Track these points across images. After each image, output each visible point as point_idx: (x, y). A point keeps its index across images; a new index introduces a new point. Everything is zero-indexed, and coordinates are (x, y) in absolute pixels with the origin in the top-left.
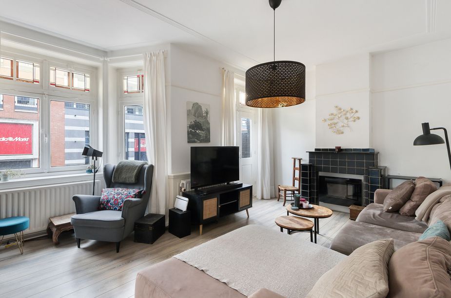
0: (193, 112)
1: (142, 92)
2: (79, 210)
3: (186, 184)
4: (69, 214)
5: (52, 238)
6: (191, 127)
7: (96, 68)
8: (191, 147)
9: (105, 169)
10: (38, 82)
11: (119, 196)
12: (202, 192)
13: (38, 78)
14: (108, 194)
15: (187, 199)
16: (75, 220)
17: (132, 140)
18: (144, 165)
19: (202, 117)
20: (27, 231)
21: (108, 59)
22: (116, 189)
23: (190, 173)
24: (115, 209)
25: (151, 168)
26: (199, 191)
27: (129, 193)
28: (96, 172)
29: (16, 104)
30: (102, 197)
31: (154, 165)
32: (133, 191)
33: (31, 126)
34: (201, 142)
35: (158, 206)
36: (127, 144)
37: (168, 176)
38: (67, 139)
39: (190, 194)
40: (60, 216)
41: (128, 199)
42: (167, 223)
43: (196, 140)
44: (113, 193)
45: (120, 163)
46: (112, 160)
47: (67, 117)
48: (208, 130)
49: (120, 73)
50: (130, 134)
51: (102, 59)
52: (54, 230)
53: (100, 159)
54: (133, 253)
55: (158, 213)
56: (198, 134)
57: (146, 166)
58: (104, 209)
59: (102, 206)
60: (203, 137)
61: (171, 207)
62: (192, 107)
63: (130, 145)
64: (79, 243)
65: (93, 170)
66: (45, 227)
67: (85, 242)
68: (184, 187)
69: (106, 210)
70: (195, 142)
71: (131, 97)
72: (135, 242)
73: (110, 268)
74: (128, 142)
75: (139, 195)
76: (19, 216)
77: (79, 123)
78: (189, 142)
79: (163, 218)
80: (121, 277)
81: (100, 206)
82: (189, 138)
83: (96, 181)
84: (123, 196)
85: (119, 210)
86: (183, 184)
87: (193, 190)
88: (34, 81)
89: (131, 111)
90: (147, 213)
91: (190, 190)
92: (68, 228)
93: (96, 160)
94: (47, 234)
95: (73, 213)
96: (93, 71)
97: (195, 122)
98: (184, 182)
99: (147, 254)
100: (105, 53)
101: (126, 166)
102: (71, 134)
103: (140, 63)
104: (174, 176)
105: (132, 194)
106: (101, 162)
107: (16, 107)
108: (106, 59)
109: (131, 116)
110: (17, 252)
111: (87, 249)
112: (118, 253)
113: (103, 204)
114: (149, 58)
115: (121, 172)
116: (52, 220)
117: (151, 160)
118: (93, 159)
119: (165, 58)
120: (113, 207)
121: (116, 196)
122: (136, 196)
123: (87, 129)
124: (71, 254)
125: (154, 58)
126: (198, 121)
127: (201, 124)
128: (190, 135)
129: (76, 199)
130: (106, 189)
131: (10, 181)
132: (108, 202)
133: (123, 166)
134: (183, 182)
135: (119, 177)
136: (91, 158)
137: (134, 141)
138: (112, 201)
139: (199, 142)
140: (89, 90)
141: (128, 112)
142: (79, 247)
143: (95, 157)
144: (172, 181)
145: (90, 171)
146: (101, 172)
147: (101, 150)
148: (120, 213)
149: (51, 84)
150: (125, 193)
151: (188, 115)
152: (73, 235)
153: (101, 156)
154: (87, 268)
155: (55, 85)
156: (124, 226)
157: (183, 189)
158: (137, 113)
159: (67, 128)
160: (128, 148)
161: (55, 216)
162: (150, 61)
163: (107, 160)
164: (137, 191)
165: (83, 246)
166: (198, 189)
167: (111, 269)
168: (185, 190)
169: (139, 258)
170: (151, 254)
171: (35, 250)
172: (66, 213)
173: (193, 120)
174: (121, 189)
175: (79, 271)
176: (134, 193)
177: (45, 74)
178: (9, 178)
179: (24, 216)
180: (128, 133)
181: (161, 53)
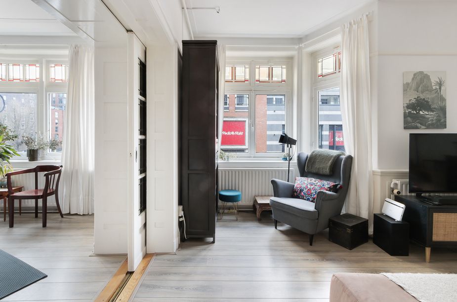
0: (414, 85)
1: (339, 72)
2: (276, 194)
3: (401, 185)
4: (268, 196)
5: (256, 213)
6: (410, 106)
7: (291, 58)
8: (410, 134)
9: (299, 158)
10: (248, 81)
11: (312, 187)
12: (430, 199)
13: (248, 78)
14: (302, 182)
15: (403, 206)
16: (273, 202)
17: (326, 133)
18: (340, 155)
19: (431, 91)
20: (240, 203)
21: (302, 45)
22: (310, 179)
23: (408, 170)
24: (308, 200)
25: (350, 159)
26: (424, 198)
27: (323, 185)
28: (290, 160)
29: (236, 106)
30: (296, 185)
31: (353, 156)
32: (327, 184)
33: (245, 121)
34: (428, 127)
35: (358, 206)
36: (321, 137)
37: (373, 172)
38: (269, 133)
39: (408, 199)
40: (262, 196)
41: (322, 190)
42: (371, 231)
43: (419, 125)
44: (306, 182)
45: (313, 152)
46: (305, 148)
47: (269, 113)
48: (443, 110)
49: (315, 56)
50: (324, 126)
51: (297, 47)
52: (258, 207)
53: (294, 146)
54: (327, 252)
55: (358, 215)
56: (423, 117)
57: (343, 157)
58: (298, 197)
59: (295, 194)
60: (432, 120)
61: (377, 212)
62: (413, 79)
63: (324, 138)
64: (276, 224)
65: (288, 158)
66: (251, 203)
67: (282, 225)
68: (397, 189)
69: (299, 198)
70: (417, 128)
71: (325, 80)
72: (329, 240)
73: (302, 258)
74: (322, 135)
75: (334, 189)
76: (235, 190)
77: (278, 118)
78: (405, 128)
79: (365, 223)
80: (314, 272)
81: (294, 193)
82: (406, 122)
83: (290, 169)
84: (316, 187)
85: (312, 201)
86: (396, 184)
87: (413, 194)
88: (245, 81)
89: (325, 102)
90: (343, 212)
91: (408, 194)
92: (267, 208)
93: (291, 147)
94: (252, 210)
95: (272, 196)
96: (289, 62)
97: (418, 99)
98: (398, 182)
99: (345, 260)
100: (300, 40)
101: (320, 155)
102: (271, 128)
103: (338, 38)
104: (382, 173)
105: (327, 186)
106: (295, 151)
107: (236, 108)
108: (300, 46)
109: (325, 107)
110: (233, 218)
111: (283, 232)
112: (311, 247)
113: (297, 192)
114: (348, 29)
115: (314, 162)
116: (256, 198)
117: (349, 151)
118: (288, 147)
119: (370, 22)
120: (306, 197)
121: (309, 186)
122: (330, 189)
123: (284, 123)
124: (270, 232)
125: (355, 27)
126: (422, 97)
127: (427, 102)
128: (409, 119)
129: (273, 182)
130: (300, 178)
131: (230, 161)
132: (301, 191)
133: (316, 155)
134: (395, 181)
135: (312, 167)
136: (286, 145)
137: (328, 134)
138: (305, 191)
139: (424, 127)
140: (284, 81)
141: (323, 103)
142: (276, 228)
143: (289, 145)
144: (378, 179)
145: (285, 159)
146: (295, 161)
147: (295, 138)
148: (314, 204)
149: (257, 81)
150: (319, 184)
151: (405, 90)
152: (271, 216)
153: (295, 144)
154: (282, 250)
155: (259, 81)
156: (318, 219)
157: (395, 191)
158: (332, 103)
159: (269, 123)
160: (322, 141)
161: (259, 196)
162: (350, 32)
163: (300, 147)
164: (332, 184)
165: (280, 228)
166: (423, 195)
167: (304, 260)
168: (399, 193)
169: (334, 260)
170: (350, 261)
171: (245, 220)
172: (267, 194)
173: (412, 97)
174: (314, 179)
175: (276, 250)
176: (328, 186)
177: (252, 73)
178: (230, 159)
179: (238, 190)
180: (322, 126)
181: (365, 16)
